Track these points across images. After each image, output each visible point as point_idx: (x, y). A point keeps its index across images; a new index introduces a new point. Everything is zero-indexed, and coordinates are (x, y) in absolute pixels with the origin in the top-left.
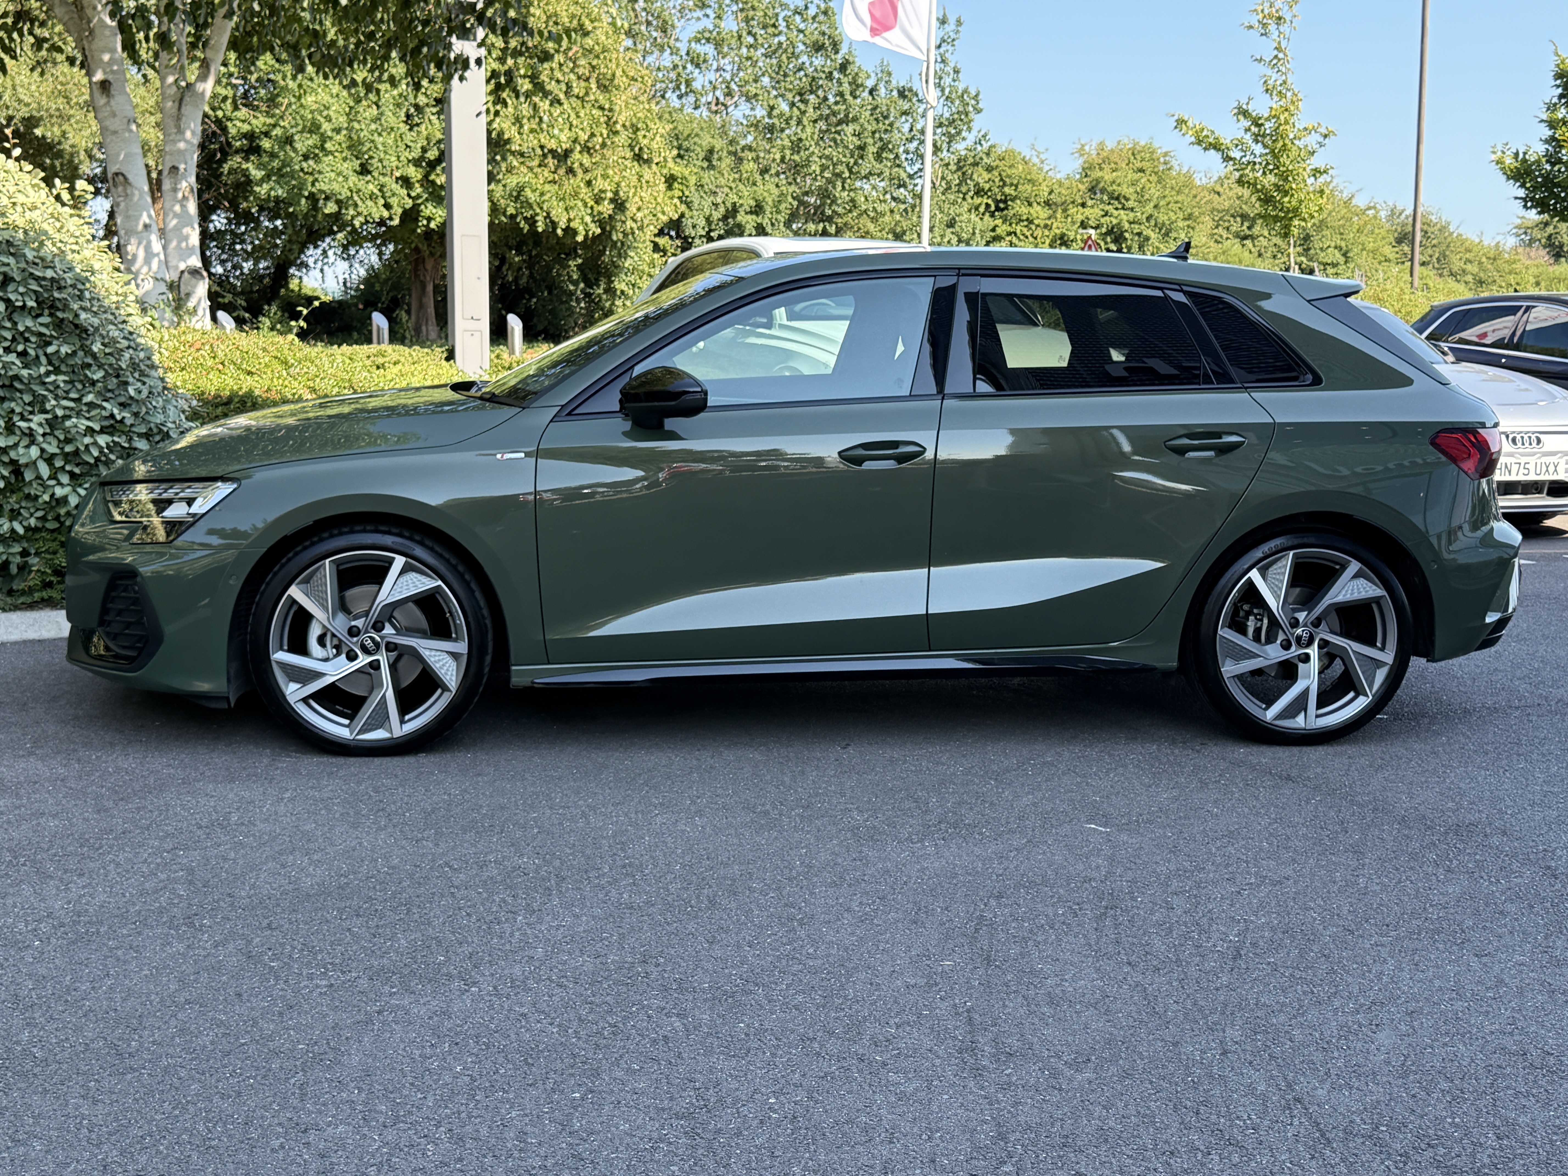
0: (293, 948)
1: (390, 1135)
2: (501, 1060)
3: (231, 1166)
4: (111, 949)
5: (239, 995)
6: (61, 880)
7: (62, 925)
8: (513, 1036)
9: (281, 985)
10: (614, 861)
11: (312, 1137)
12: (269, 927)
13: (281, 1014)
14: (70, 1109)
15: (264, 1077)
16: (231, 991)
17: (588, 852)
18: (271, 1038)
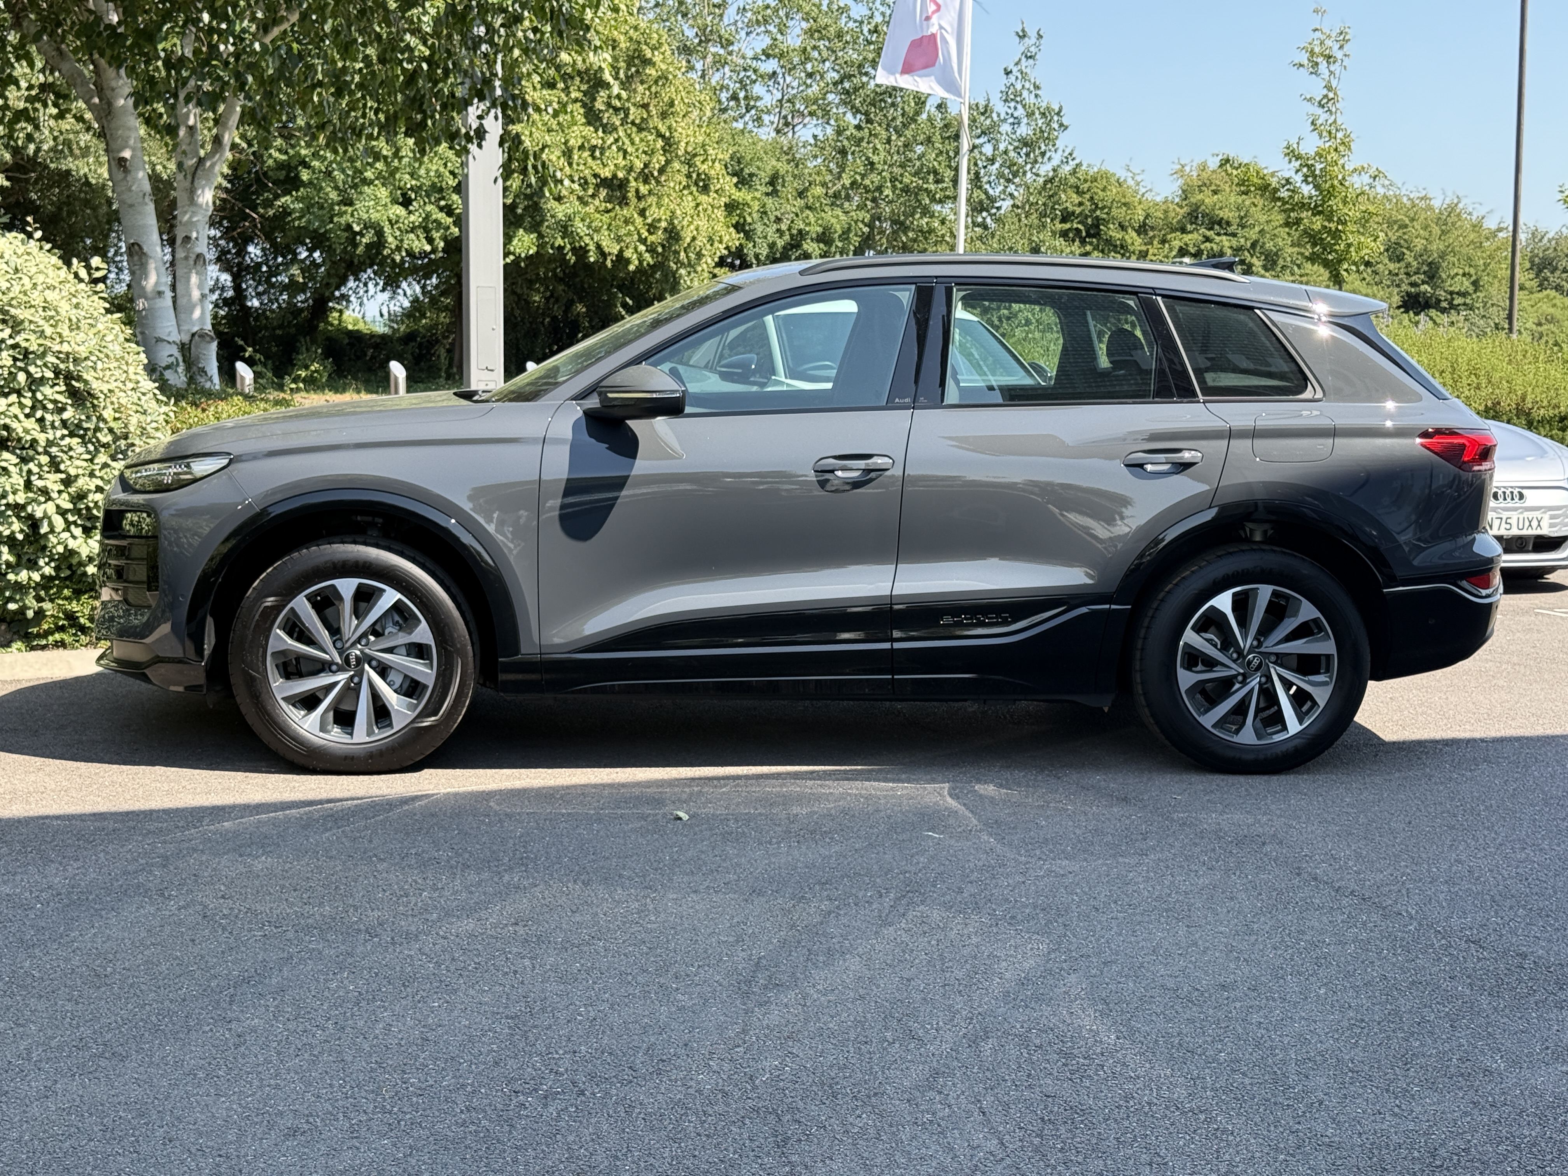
0: (240, 911)
1: (292, 1026)
2: (385, 983)
3: (172, 1040)
4: (96, 910)
5: (193, 940)
6: (61, 863)
7: (59, 894)
8: (398, 969)
9: (227, 934)
10: (514, 855)
11: (233, 1025)
12: (223, 897)
13: (223, 952)
14: (58, 1007)
15: (205, 990)
16: (187, 938)
17: (495, 848)
18: (214, 967)
